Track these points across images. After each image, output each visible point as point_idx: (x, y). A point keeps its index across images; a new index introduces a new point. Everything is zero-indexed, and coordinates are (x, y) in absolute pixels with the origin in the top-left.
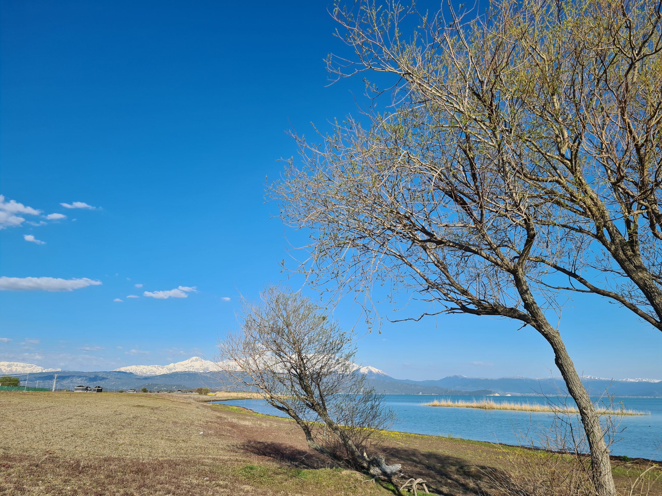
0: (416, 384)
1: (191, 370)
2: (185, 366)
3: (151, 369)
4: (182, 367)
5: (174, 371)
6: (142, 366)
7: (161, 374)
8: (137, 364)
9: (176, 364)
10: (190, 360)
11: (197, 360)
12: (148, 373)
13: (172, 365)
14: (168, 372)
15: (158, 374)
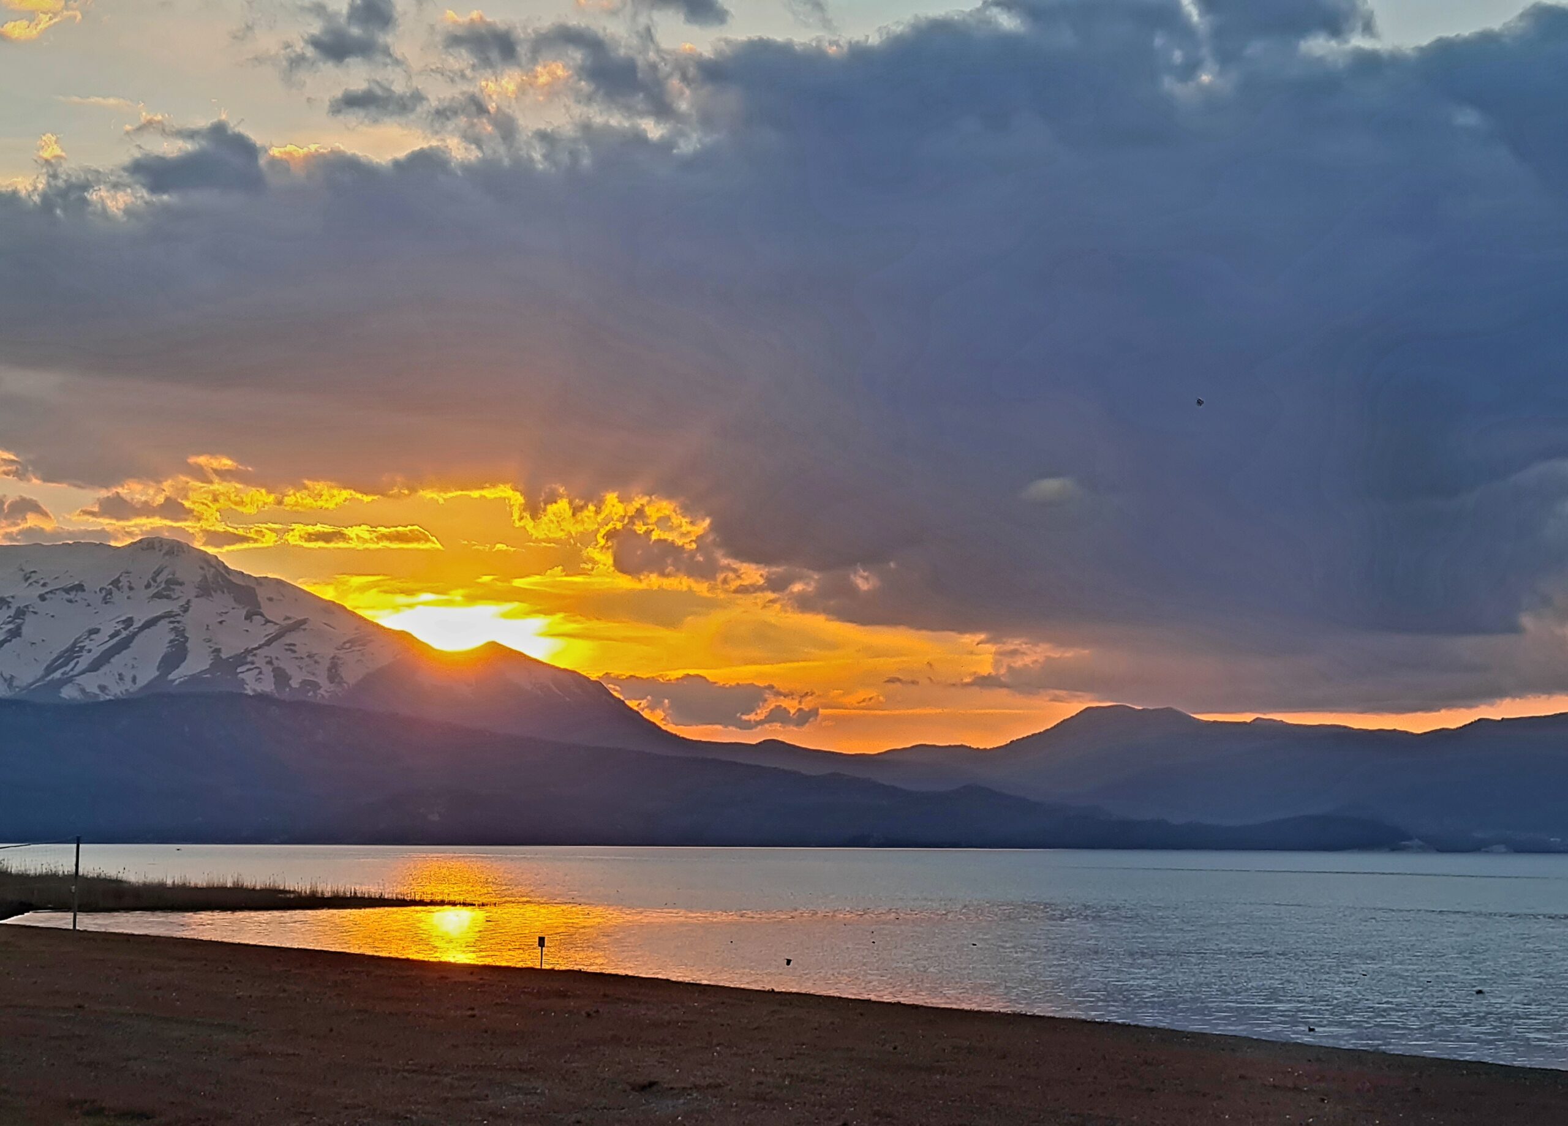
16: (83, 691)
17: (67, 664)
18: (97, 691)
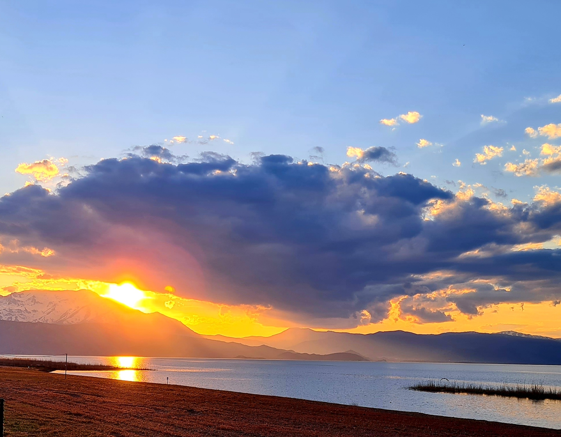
16: (68, 322)
17: (65, 317)
18: (71, 322)
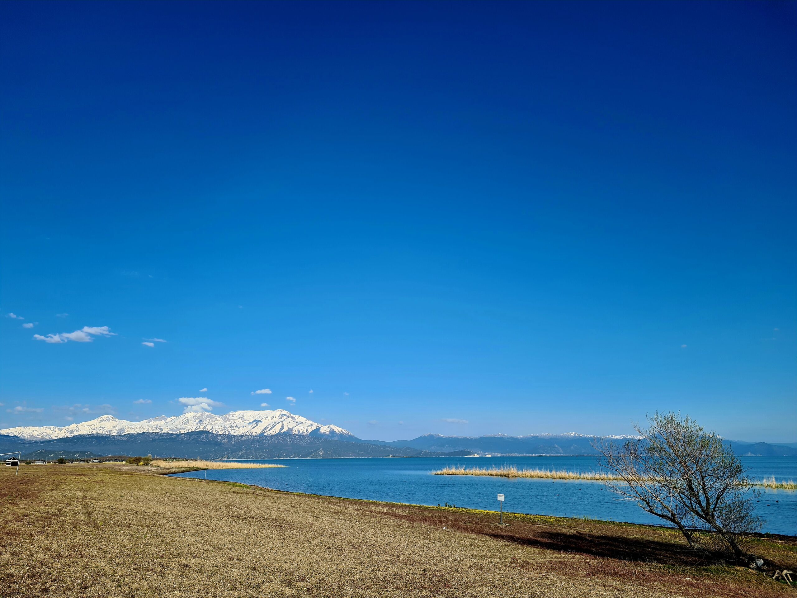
0: (385, 445)
1: (101, 432)
2: (93, 427)
3: (45, 431)
4: (88, 429)
5: (76, 433)
6: (31, 427)
7: (59, 437)
8: (23, 426)
9: (79, 425)
10: (99, 419)
11: (108, 420)
12: (40, 437)
13: (73, 426)
14: (68, 435)
15: (53, 437)
16: (268, 434)
17: (265, 430)
